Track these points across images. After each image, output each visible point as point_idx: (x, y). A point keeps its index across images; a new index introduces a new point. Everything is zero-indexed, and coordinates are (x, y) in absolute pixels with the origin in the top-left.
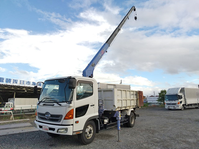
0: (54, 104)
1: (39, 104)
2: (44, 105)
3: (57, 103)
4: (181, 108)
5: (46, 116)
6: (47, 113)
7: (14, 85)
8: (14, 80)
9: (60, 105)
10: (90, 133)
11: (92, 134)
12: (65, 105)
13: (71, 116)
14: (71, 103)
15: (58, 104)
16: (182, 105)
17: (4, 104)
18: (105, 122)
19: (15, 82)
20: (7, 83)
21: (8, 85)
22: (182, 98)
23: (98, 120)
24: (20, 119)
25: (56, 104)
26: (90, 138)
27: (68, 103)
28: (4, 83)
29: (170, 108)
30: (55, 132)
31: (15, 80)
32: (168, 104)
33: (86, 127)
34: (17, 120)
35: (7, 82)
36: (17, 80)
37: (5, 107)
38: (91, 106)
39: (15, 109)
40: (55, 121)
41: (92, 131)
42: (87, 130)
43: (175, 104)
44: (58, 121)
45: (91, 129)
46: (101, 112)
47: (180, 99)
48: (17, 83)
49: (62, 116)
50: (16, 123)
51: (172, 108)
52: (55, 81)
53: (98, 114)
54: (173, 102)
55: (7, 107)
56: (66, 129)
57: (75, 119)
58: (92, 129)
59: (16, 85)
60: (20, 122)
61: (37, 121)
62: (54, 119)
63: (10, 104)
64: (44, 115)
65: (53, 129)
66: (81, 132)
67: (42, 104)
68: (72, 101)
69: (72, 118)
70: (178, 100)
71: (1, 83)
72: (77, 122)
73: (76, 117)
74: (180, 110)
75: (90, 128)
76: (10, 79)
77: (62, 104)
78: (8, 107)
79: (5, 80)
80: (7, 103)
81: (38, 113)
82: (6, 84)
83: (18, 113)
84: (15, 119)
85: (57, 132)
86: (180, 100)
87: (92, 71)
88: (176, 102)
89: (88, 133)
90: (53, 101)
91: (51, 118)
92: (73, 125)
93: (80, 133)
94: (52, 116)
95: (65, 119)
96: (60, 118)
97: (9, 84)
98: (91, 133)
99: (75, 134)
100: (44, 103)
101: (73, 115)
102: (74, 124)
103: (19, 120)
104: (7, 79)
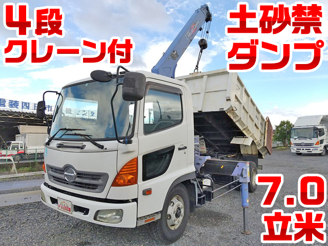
0: (85, 143)
1: (48, 144)
2: (60, 146)
3: (93, 141)
4: (321, 152)
5: (66, 175)
6: (68, 167)
7: (24, 112)
8: (23, 102)
9: (102, 147)
10: (177, 216)
11: (181, 218)
12: (115, 148)
13: (130, 177)
14: (130, 142)
15: (96, 144)
16: (323, 147)
17: (9, 144)
18: (204, 184)
19: (25, 107)
20: (11, 108)
21: (13, 111)
22: (324, 134)
23: (195, 183)
24: (29, 171)
25: (89, 145)
26: (176, 227)
27: (122, 141)
28: (7, 108)
29: (301, 151)
30: (89, 218)
31: (26, 103)
32: (297, 145)
33: (168, 202)
34: (22, 175)
35: (11, 106)
36: (29, 103)
37: (11, 149)
38: (180, 149)
39: (28, 152)
40: (88, 188)
41: (182, 211)
42: (171, 210)
43: (310, 145)
44: (97, 190)
45: (180, 207)
46: (199, 164)
47: (320, 135)
48: (29, 109)
49: (106, 176)
50: (19, 180)
51: (305, 152)
52: (87, 84)
53: (194, 170)
54: (308, 141)
55: (13, 148)
56: (120, 212)
57: (143, 185)
58: (181, 205)
59: (28, 112)
60: (27, 178)
61: (46, 184)
62: (86, 184)
63: (18, 143)
64: (61, 171)
65: (85, 211)
66: (158, 217)
67: (54, 144)
68: (132, 135)
69: (134, 181)
70: (317, 137)
71: (1, 108)
72: (147, 192)
73: (145, 178)
74: (320, 155)
75: (177, 203)
76: (16, 101)
77: (105, 144)
78: (16, 149)
79: (7, 104)
80: (13, 142)
81: (47, 165)
82: (9, 110)
83: (32, 159)
84: (19, 172)
85: (95, 218)
86: (320, 138)
87: (172, 70)
88: (314, 141)
89: (173, 217)
90: (82, 137)
91: (78, 180)
92: (136, 200)
93: (156, 219)
94: (80, 174)
95: (115, 184)
96: (100, 182)
97: (14, 109)
98: (179, 217)
99: (142, 223)
100: (59, 142)
101: (136, 174)
102: (141, 198)
103: (27, 174)
104: (11, 101)
